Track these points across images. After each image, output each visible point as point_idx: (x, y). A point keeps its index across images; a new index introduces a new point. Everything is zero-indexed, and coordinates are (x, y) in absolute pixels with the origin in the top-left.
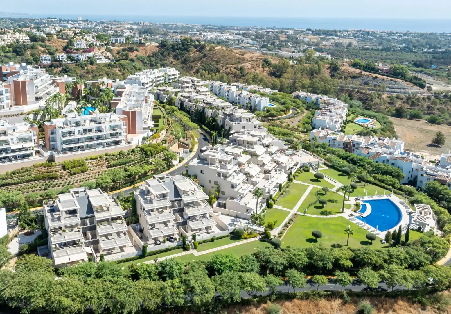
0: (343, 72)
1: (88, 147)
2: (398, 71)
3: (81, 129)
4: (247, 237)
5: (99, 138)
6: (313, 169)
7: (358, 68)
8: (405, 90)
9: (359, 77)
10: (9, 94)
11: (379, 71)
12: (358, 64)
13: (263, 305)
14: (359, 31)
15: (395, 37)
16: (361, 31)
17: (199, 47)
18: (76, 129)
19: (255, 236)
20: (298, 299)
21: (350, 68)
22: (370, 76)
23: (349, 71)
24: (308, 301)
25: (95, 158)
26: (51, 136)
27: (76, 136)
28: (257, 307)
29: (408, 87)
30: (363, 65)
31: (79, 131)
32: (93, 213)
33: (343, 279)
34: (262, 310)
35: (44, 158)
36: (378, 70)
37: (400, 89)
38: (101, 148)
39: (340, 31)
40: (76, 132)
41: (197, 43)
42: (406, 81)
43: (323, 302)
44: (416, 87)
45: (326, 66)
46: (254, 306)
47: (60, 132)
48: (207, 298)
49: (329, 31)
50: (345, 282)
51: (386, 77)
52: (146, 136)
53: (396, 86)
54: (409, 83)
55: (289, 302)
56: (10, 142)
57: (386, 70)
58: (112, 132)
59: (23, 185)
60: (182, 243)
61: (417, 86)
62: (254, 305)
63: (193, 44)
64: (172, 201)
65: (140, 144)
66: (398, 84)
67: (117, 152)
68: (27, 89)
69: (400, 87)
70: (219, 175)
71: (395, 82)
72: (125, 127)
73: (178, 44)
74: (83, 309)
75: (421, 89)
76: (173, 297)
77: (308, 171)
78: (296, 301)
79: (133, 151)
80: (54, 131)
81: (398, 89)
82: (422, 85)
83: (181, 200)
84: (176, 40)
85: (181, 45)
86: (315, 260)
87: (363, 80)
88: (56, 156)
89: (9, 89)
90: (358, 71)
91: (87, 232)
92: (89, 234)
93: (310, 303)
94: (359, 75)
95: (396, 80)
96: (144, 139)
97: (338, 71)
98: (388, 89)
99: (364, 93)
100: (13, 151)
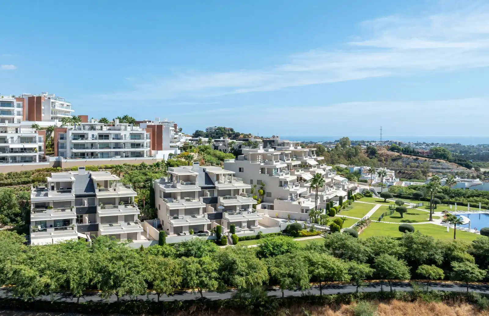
0: (382, 155)
1: (103, 155)
2: (440, 153)
3: (96, 133)
4: (306, 234)
5: (117, 146)
6: (376, 195)
7: (397, 152)
8: (450, 170)
9: (399, 159)
10: (20, 109)
11: (420, 154)
12: (397, 148)
13: (344, 307)
14: (386, 142)
15: (423, 146)
16: (388, 141)
17: (232, 136)
18: (90, 133)
19: (318, 234)
20: (400, 299)
21: (388, 152)
22: (411, 158)
23: (388, 154)
24: (417, 303)
25: (110, 166)
26: (60, 141)
27: (90, 140)
28: (335, 310)
29: (453, 167)
30: (401, 149)
31: (93, 135)
32: (94, 192)
33: (469, 269)
34: (343, 313)
35: (49, 163)
36: (418, 153)
37: (444, 169)
38: (118, 158)
39: (368, 142)
40: (90, 136)
41: (231, 132)
42: (450, 162)
43: (440, 306)
44: (461, 167)
45: (363, 151)
46: (330, 307)
47: (70, 134)
48: (257, 278)
49: (357, 141)
50: (472, 273)
51: (427, 159)
52: (173, 153)
53: (440, 166)
54: (454, 163)
55: (385, 303)
56: (10, 140)
57: (427, 152)
58: (133, 141)
59: (17, 187)
60: (216, 238)
61: (463, 166)
62: (329, 304)
63: (227, 133)
64: (202, 188)
65: (166, 159)
66: (442, 165)
67: (138, 164)
68: (43, 108)
69: (444, 167)
70: (263, 170)
71: (439, 162)
72: (149, 140)
73: (212, 133)
74: (53, 283)
75: (468, 169)
76: (200, 277)
77: (370, 196)
78: (395, 302)
79: (158, 165)
80: (65, 136)
81: (443, 169)
82: (469, 165)
83: (214, 188)
84: (210, 130)
85: (215, 134)
86: (416, 250)
87: (403, 162)
88: (63, 160)
89: (21, 103)
90: (397, 154)
91: (84, 215)
92: (86, 218)
93: (420, 306)
94: (398, 157)
95: (439, 160)
96: (171, 155)
97: (376, 155)
98: (432, 170)
99: (407, 173)
100: (12, 150)
